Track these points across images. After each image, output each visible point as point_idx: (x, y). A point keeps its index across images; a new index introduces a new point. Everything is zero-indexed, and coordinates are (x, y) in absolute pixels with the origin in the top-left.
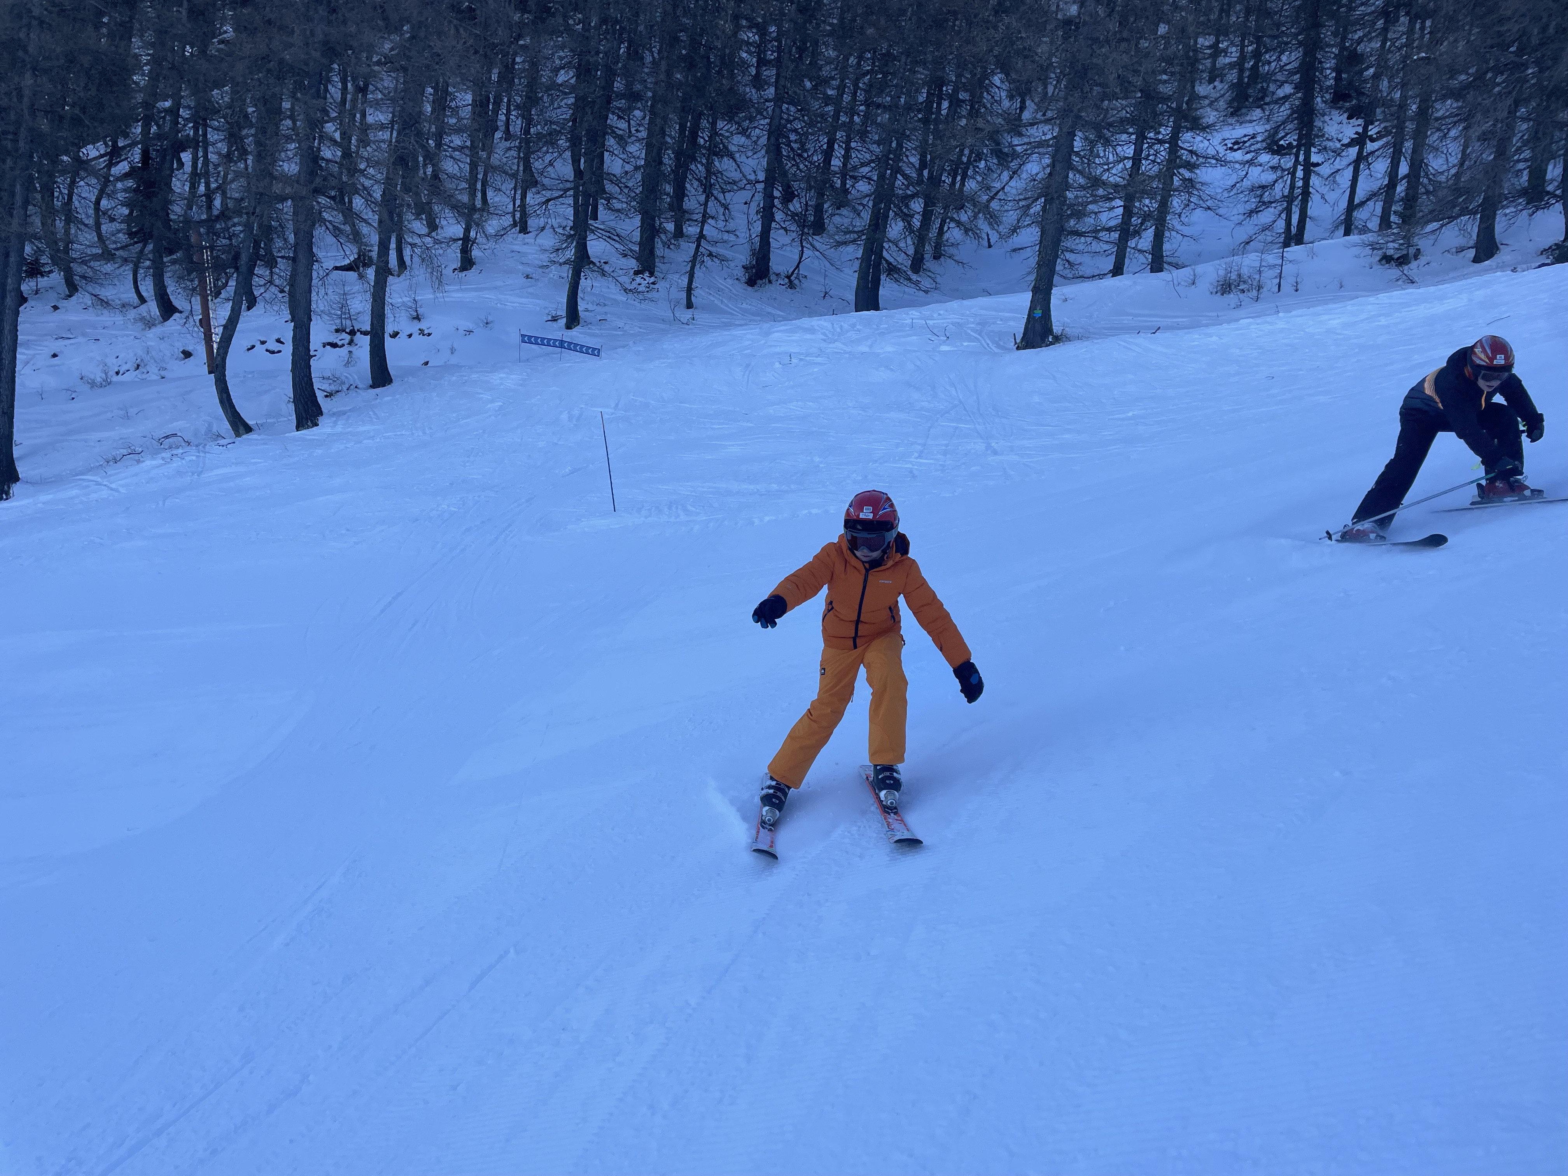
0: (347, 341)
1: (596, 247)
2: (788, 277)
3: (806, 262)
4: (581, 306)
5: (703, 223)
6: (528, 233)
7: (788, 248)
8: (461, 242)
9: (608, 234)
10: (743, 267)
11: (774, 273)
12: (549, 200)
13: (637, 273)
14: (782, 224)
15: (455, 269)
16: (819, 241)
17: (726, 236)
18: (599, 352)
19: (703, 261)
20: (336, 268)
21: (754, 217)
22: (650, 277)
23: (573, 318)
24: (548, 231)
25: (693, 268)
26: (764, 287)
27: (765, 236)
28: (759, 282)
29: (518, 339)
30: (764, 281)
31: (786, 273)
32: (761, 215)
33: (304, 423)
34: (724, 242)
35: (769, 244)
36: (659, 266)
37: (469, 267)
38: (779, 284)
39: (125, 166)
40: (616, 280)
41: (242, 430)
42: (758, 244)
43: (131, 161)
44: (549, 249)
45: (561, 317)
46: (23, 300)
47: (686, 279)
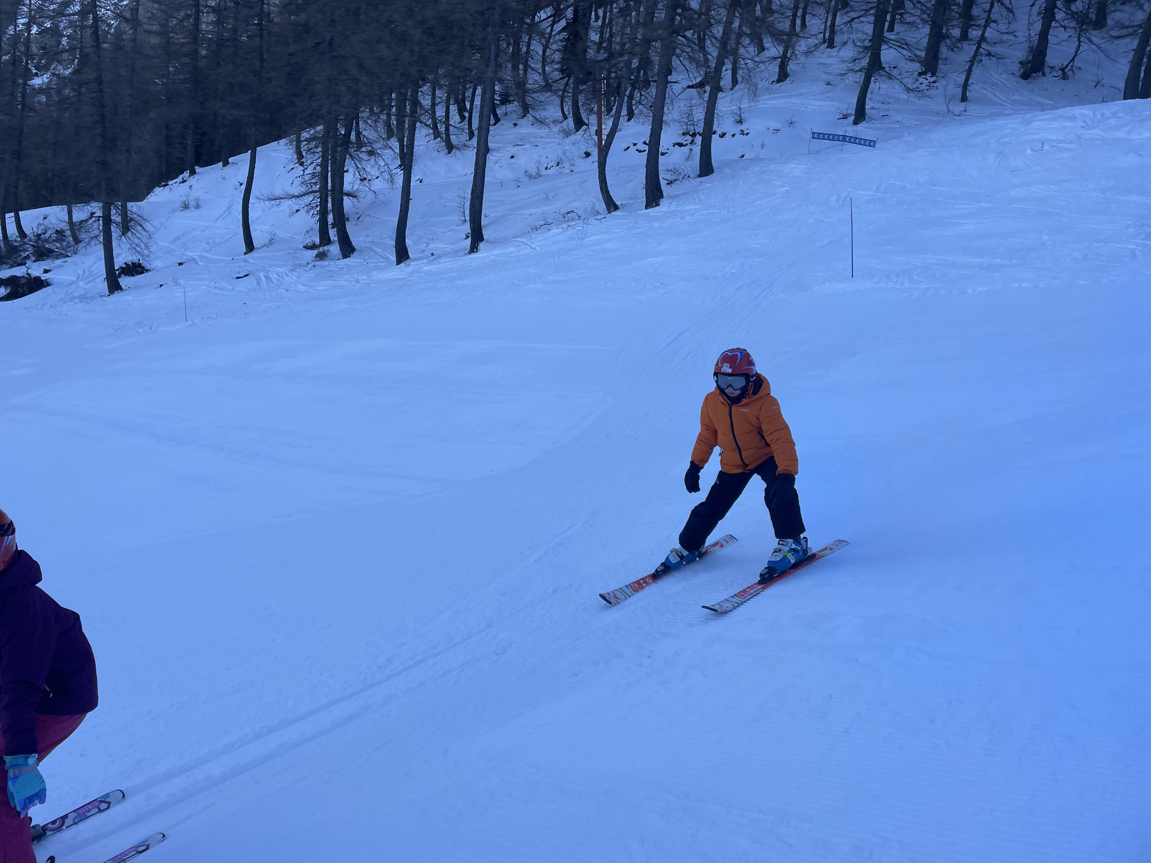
0: (690, 142)
1: (888, 55)
2: (1063, 70)
3: (1082, 55)
4: (869, 105)
5: (985, 27)
6: (834, 48)
7: (1065, 43)
8: (780, 59)
9: (898, 44)
10: (1020, 63)
11: (1049, 66)
12: (853, 20)
13: (920, 74)
14: (1061, 22)
15: (774, 81)
16: (1096, 36)
17: (1005, 37)
18: (874, 144)
19: (981, 60)
20: (689, 87)
21: (1035, 17)
22: (932, 77)
23: (860, 115)
24: (850, 45)
25: (970, 68)
26: (1037, 79)
27: (1044, 35)
28: (1034, 75)
29: (810, 135)
30: (1038, 74)
31: (1061, 66)
32: (1042, 15)
33: (651, 203)
34: (1003, 42)
35: (1047, 40)
36: (941, 66)
37: (784, 80)
38: (1053, 76)
39: (563, 23)
40: (901, 82)
41: (612, 209)
42: (1037, 42)
43: (566, 20)
44: (848, 60)
45: (851, 115)
46: (497, 120)
47: (963, 77)
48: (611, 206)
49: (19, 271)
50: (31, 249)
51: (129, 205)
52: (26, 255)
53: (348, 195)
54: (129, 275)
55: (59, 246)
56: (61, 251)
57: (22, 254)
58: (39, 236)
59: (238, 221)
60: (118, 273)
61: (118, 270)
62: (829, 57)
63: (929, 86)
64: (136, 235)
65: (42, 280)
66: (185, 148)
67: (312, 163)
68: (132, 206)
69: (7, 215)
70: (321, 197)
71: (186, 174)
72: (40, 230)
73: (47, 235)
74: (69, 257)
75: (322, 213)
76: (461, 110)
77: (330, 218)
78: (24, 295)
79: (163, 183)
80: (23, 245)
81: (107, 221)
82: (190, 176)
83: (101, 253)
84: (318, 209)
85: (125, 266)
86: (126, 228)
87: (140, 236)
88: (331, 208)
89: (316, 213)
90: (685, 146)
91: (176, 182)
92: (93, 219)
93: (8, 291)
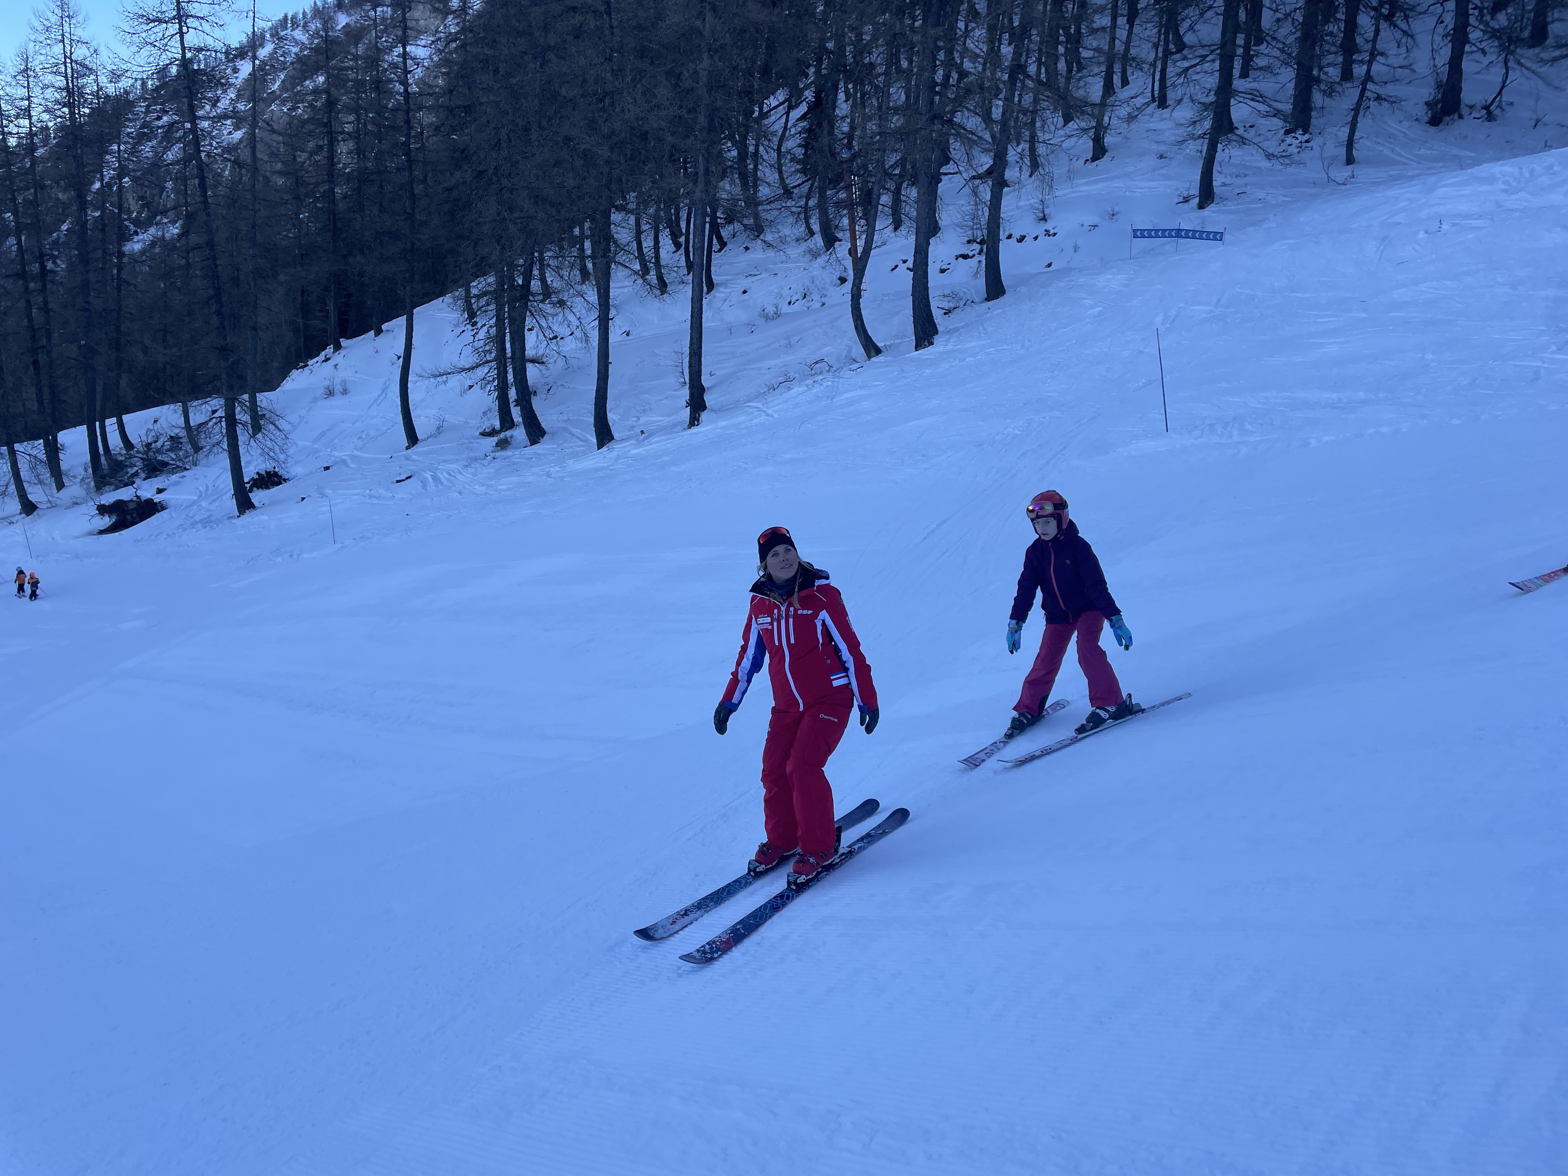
0: (977, 251)
1: (1239, 111)
2: (1487, 108)
3: (1512, 85)
4: (1217, 181)
5: (1370, 63)
6: (1166, 107)
8: (1093, 132)
9: (1250, 96)
10: (1426, 103)
11: (1467, 106)
12: (1187, 69)
13: (1287, 133)
14: (1478, 44)
15: (1087, 160)
16: (1530, 57)
17: (1399, 73)
18: (1221, 237)
19: (1369, 107)
20: (974, 178)
21: (1441, 43)
22: (1303, 135)
23: (1206, 195)
24: (1186, 103)
25: (1355, 118)
26: (1452, 124)
27: (1455, 63)
28: (1447, 119)
29: (1131, 233)
30: (1452, 116)
31: (1484, 102)
32: (1449, 38)
33: (922, 342)
34: (1396, 80)
35: (1460, 71)
36: (1316, 121)
37: (1101, 156)
38: (1474, 118)
39: (803, 108)
40: (1258, 146)
41: (873, 353)
42: (1446, 73)
43: (807, 102)
44: (1186, 122)
45: (1194, 196)
46: (723, 244)
47: (1347, 130)
48: (871, 348)
49: (125, 494)
50: (140, 464)
51: (260, 397)
52: (133, 471)
53: (533, 361)
54: (262, 489)
55: (174, 457)
56: (178, 463)
57: (129, 470)
58: (148, 445)
59: (397, 406)
60: (250, 487)
61: (248, 483)
62: (1162, 120)
63: (1301, 147)
64: (269, 437)
65: (156, 503)
66: (327, 317)
67: (484, 325)
68: (264, 399)
69: (108, 422)
70: (498, 368)
71: (330, 350)
72: (149, 438)
73: (159, 444)
74: (187, 470)
75: (501, 388)
76: (675, 236)
77: (512, 394)
78: (133, 523)
79: (301, 364)
80: (130, 458)
81: (231, 422)
82: (334, 352)
83: (227, 463)
84: (496, 383)
85: (257, 477)
86: (257, 426)
87: (273, 438)
88: (512, 380)
89: (493, 388)
90: (971, 257)
91: (317, 362)
92: (214, 420)
93: (114, 520)
